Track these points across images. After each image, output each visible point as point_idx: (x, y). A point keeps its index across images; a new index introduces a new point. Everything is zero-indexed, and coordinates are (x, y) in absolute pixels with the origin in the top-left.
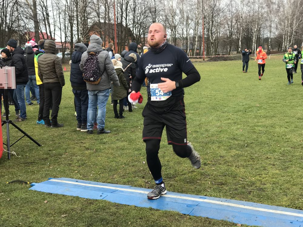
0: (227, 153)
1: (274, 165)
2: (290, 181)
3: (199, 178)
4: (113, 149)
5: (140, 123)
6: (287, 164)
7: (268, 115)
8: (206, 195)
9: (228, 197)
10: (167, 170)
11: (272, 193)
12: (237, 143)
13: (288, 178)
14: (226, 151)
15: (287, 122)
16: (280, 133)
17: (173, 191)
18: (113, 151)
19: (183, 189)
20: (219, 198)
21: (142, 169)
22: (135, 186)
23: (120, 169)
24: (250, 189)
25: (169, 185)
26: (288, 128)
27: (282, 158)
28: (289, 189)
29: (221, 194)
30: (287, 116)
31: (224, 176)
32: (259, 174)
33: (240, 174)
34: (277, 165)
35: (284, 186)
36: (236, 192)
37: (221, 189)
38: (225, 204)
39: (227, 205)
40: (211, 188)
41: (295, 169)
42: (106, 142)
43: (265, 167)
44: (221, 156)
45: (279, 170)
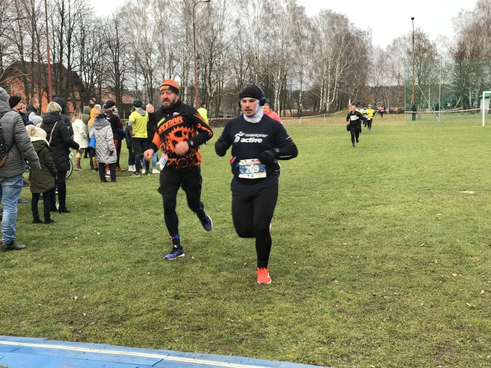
0: (213, 277)
1: (284, 295)
2: (305, 320)
3: (164, 321)
4: (26, 276)
5: (78, 231)
6: (304, 292)
7: (286, 214)
8: (171, 349)
9: (206, 350)
10: (113, 310)
11: (276, 341)
12: (231, 260)
13: (302, 315)
14: (212, 275)
15: (313, 226)
16: (299, 243)
17: (117, 345)
18: (25, 281)
19: (135, 340)
20: (192, 353)
21: (71, 308)
22: (55, 339)
23: (32, 309)
24: (242, 335)
25: (113, 334)
26: (313, 234)
27: (297, 283)
28: (301, 332)
29: (196, 346)
30: (313, 216)
31: (204, 316)
32: (260, 311)
33: (229, 312)
34: (289, 295)
35: (295, 328)
36: (220, 341)
37: (196, 336)
38: (199, 362)
39: (201, 363)
40: (180, 336)
41: (314, 299)
42: (16, 264)
43: (269, 299)
44: (203, 284)
45: (290, 302)
